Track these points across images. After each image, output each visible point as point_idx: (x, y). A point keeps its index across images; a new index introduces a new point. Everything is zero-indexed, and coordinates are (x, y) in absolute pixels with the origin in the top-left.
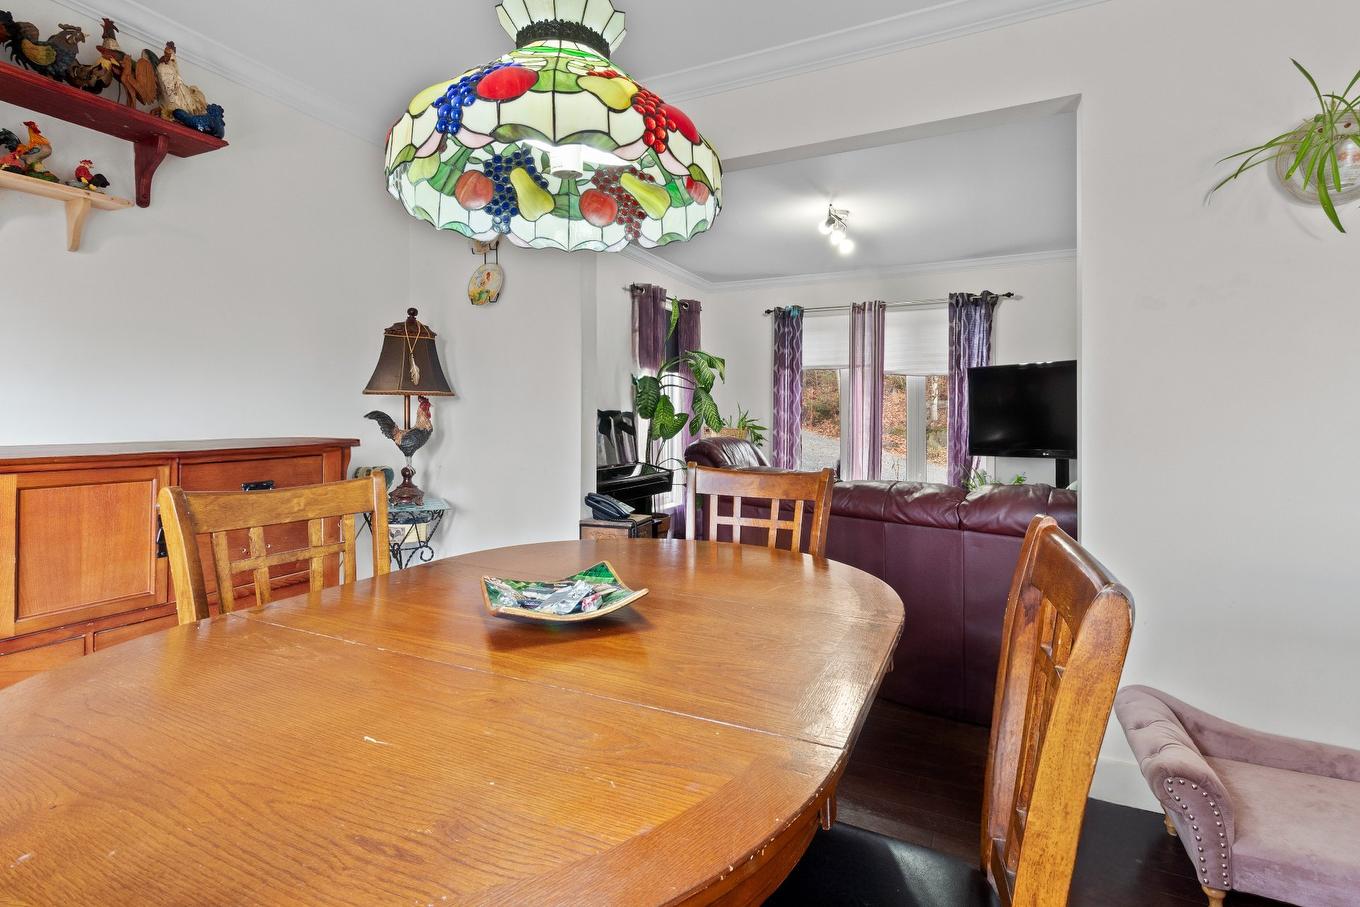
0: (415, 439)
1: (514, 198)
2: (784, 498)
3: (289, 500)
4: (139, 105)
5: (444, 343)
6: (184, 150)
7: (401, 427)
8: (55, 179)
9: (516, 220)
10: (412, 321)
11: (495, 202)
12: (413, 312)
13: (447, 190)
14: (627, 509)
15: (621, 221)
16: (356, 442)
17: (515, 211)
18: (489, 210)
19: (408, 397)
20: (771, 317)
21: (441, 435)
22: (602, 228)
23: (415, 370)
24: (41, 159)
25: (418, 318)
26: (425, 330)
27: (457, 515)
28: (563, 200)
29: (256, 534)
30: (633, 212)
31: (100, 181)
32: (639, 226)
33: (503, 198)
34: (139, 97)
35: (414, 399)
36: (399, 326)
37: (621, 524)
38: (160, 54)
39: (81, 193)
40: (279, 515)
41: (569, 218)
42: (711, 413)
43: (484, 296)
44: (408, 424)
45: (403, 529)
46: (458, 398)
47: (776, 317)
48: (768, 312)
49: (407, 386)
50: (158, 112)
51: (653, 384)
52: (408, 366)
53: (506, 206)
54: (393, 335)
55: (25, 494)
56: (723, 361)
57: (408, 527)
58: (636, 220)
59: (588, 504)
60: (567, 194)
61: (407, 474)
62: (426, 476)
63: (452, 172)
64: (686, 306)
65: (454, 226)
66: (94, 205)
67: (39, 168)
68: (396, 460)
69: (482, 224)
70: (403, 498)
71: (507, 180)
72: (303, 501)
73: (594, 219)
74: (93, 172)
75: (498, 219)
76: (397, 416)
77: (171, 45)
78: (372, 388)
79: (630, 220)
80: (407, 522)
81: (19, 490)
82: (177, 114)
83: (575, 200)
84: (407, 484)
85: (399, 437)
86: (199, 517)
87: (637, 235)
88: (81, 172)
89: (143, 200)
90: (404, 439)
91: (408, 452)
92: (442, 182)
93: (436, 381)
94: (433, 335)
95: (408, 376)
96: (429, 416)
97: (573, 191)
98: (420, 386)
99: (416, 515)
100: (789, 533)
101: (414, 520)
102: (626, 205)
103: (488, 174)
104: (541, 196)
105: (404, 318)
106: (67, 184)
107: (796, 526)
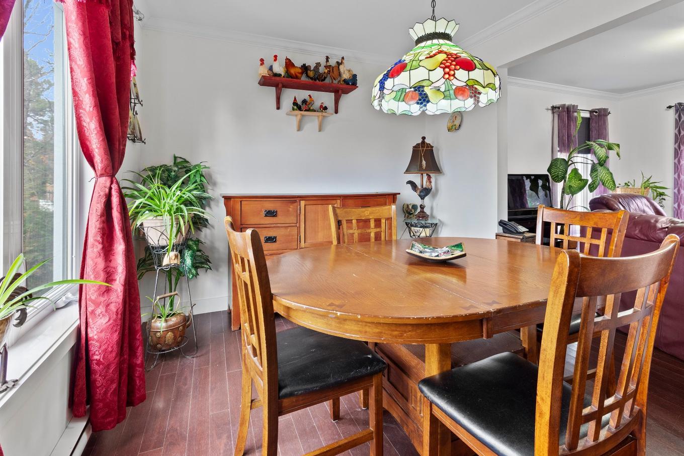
0: (425, 192)
1: (427, 97)
2: (595, 226)
3: (364, 212)
4: (334, 81)
5: (438, 150)
6: (347, 92)
7: (420, 187)
8: (315, 111)
9: (429, 105)
10: (423, 142)
11: (420, 100)
12: (424, 138)
13: (401, 100)
14: (522, 229)
15: (471, 97)
16: (399, 194)
17: (428, 101)
18: (418, 103)
19: (422, 174)
20: (673, 111)
21: (437, 190)
22: (464, 101)
23: (424, 163)
24: (312, 106)
25: (426, 140)
26: (429, 145)
27: (444, 227)
28: (447, 93)
29: (354, 222)
30: (476, 92)
31: (326, 108)
32: (479, 98)
33: (423, 98)
34: (334, 78)
35: (425, 175)
36: (418, 144)
37: (516, 236)
38: (340, 62)
39: (320, 114)
40: (361, 216)
41: (451, 99)
42: (606, 177)
43: (454, 127)
44: (422, 186)
45: (420, 230)
46: (444, 174)
47: (677, 111)
48: (670, 107)
49: (421, 170)
50: (340, 81)
51: (563, 163)
52: (421, 161)
53: (424, 100)
54: (416, 149)
55: (306, 206)
56: (618, 146)
57: (421, 229)
58: (477, 95)
59: (500, 225)
60: (449, 90)
61: (422, 207)
62: (432, 208)
63: (401, 93)
64: (596, 112)
65: (404, 113)
66: (324, 116)
67: (311, 108)
68: (418, 201)
69: (415, 109)
70: (420, 217)
71: (423, 91)
72: (368, 212)
73: (460, 97)
74: (324, 106)
75: (421, 106)
76: (418, 182)
77: (343, 58)
78: (408, 171)
79: (475, 96)
80: (421, 227)
81: (305, 205)
82: (345, 81)
83: (452, 92)
84: (422, 211)
85: (418, 191)
86: (339, 214)
87: (478, 102)
88: (321, 106)
89: (336, 112)
90: (420, 192)
91: (422, 198)
92: (399, 98)
93: (433, 167)
94: (432, 147)
95: (421, 166)
96: (430, 182)
97: (450, 89)
98: (426, 170)
99: (424, 224)
100: (598, 246)
101: (424, 227)
102: (473, 90)
103: (416, 90)
104: (439, 93)
105: (420, 141)
106: (318, 111)
107: (601, 243)
